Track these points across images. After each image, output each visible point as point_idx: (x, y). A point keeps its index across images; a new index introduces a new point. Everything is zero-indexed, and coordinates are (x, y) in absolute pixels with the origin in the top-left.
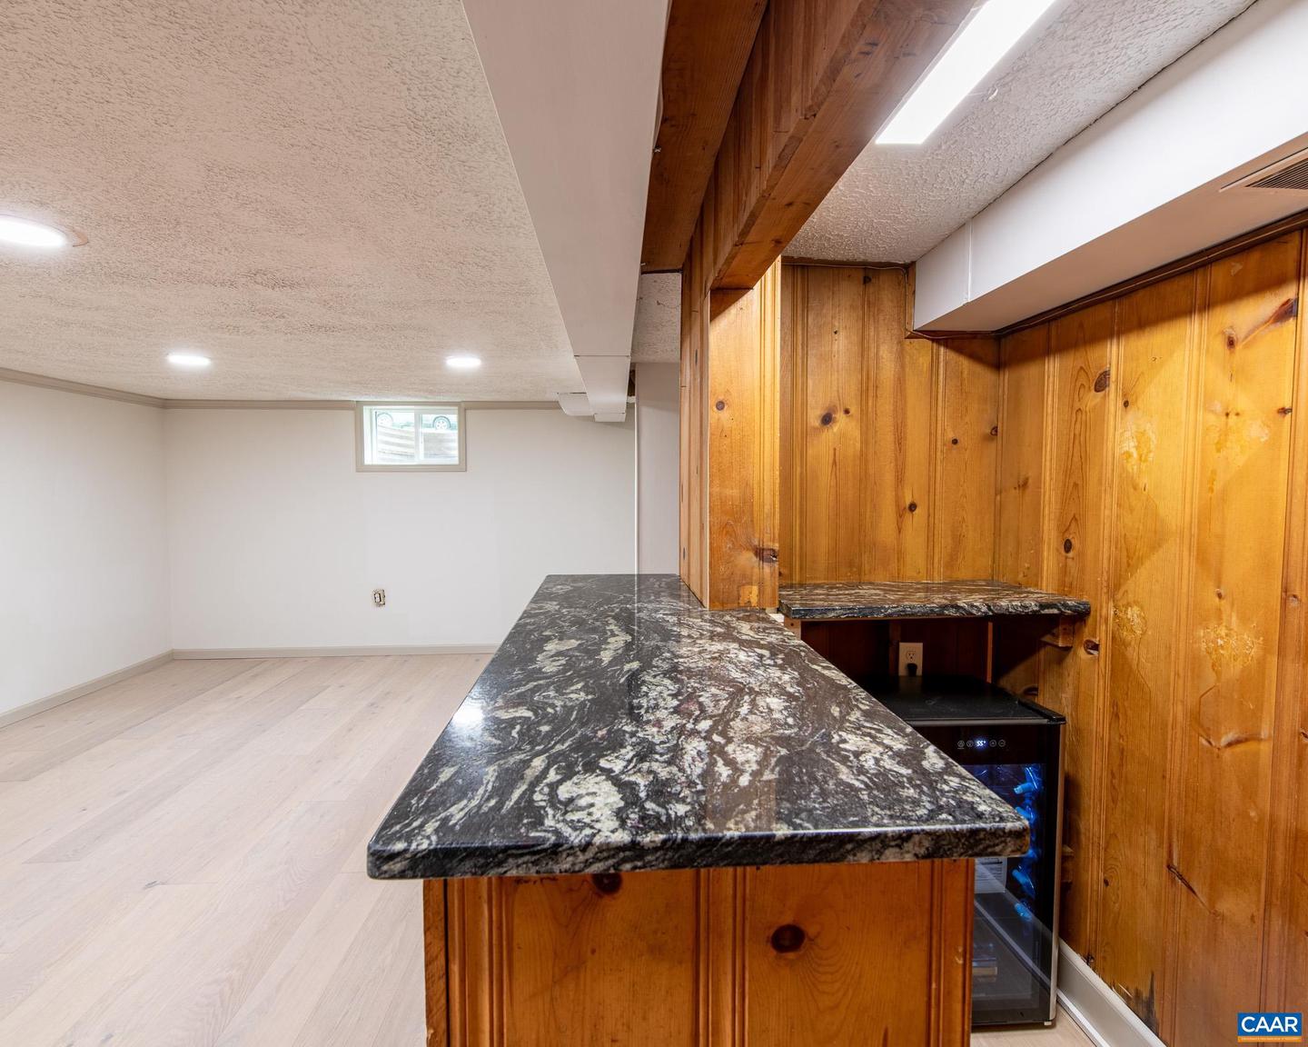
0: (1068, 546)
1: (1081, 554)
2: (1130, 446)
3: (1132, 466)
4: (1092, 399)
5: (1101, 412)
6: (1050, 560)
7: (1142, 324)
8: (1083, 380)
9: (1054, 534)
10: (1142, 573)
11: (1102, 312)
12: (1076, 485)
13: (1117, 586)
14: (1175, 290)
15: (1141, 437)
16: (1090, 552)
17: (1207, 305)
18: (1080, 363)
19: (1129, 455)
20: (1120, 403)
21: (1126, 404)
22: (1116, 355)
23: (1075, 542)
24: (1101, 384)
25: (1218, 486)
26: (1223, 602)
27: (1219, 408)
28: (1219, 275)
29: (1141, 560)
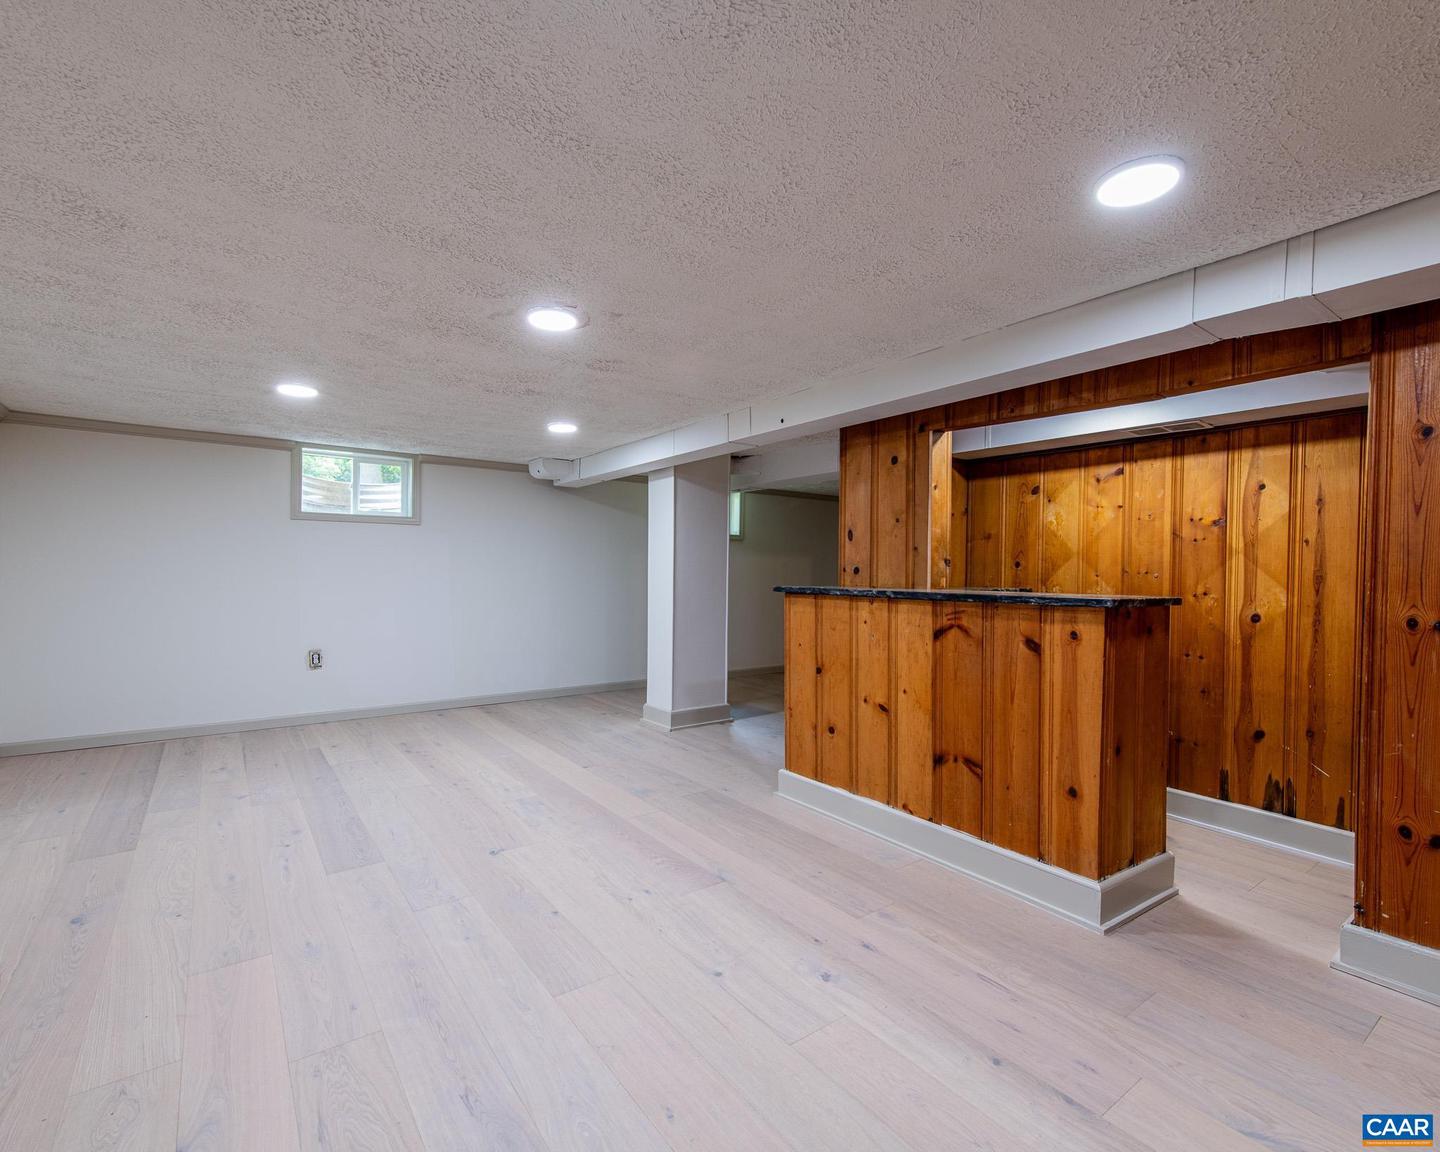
0: (1018, 565)
1: (1026, 568)
2: (1052, 518)
3: (1053, 527)
4: (1030, 498)
5: (1036, 504)
6: (1006, 572)
7: (1057, 468)
8: (1024, 488)
9: (1009, 560)
10: (1060, 572)
11: (1036, 460)
12: (1021, 537)
13: (1047, 579)
14: (1073, 457)
15: (1058, 515)
16: (1030, 566)
17: (1087, 464)
18: (1023, 481)
19: (1051, 523)
20: (1046, 500)
21: (1049, 501)
22: (1043, 479)
23: (1022, 562)
24: (1035, 491)
25: (1094, 534)
26: (1099, 578)
27: (1093, 504)
28: (1093, 454)
29: (1060, 567)
